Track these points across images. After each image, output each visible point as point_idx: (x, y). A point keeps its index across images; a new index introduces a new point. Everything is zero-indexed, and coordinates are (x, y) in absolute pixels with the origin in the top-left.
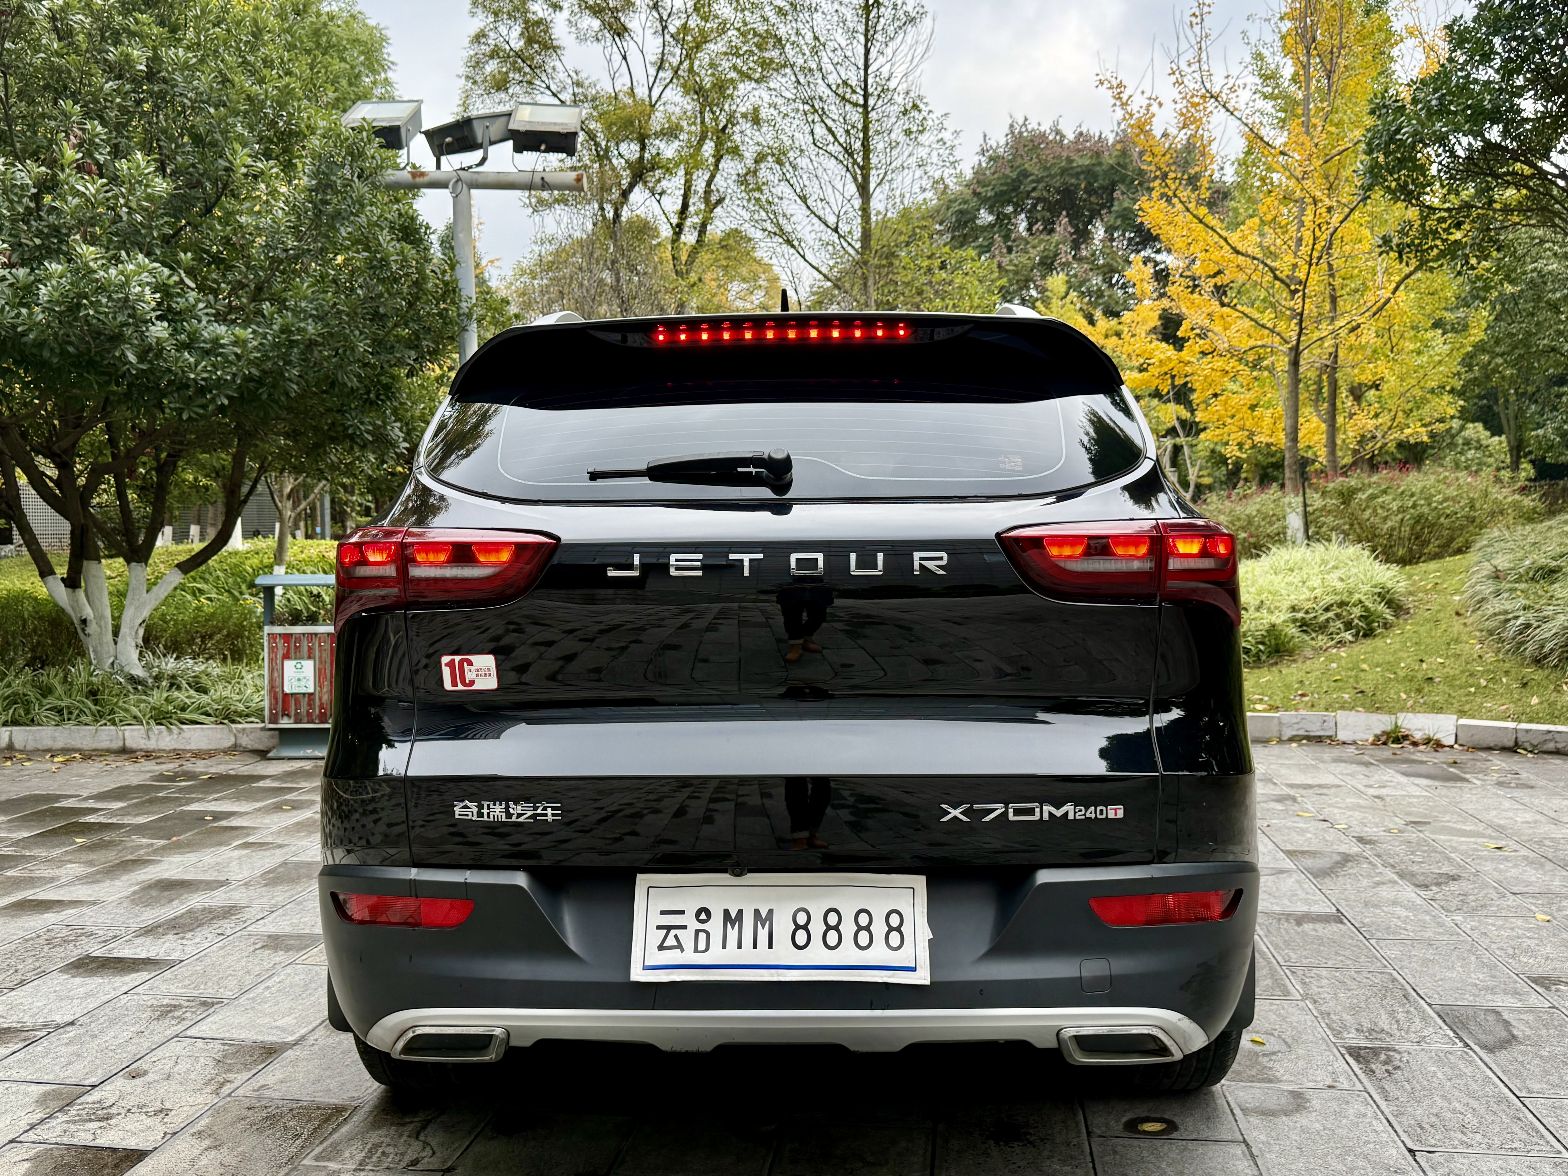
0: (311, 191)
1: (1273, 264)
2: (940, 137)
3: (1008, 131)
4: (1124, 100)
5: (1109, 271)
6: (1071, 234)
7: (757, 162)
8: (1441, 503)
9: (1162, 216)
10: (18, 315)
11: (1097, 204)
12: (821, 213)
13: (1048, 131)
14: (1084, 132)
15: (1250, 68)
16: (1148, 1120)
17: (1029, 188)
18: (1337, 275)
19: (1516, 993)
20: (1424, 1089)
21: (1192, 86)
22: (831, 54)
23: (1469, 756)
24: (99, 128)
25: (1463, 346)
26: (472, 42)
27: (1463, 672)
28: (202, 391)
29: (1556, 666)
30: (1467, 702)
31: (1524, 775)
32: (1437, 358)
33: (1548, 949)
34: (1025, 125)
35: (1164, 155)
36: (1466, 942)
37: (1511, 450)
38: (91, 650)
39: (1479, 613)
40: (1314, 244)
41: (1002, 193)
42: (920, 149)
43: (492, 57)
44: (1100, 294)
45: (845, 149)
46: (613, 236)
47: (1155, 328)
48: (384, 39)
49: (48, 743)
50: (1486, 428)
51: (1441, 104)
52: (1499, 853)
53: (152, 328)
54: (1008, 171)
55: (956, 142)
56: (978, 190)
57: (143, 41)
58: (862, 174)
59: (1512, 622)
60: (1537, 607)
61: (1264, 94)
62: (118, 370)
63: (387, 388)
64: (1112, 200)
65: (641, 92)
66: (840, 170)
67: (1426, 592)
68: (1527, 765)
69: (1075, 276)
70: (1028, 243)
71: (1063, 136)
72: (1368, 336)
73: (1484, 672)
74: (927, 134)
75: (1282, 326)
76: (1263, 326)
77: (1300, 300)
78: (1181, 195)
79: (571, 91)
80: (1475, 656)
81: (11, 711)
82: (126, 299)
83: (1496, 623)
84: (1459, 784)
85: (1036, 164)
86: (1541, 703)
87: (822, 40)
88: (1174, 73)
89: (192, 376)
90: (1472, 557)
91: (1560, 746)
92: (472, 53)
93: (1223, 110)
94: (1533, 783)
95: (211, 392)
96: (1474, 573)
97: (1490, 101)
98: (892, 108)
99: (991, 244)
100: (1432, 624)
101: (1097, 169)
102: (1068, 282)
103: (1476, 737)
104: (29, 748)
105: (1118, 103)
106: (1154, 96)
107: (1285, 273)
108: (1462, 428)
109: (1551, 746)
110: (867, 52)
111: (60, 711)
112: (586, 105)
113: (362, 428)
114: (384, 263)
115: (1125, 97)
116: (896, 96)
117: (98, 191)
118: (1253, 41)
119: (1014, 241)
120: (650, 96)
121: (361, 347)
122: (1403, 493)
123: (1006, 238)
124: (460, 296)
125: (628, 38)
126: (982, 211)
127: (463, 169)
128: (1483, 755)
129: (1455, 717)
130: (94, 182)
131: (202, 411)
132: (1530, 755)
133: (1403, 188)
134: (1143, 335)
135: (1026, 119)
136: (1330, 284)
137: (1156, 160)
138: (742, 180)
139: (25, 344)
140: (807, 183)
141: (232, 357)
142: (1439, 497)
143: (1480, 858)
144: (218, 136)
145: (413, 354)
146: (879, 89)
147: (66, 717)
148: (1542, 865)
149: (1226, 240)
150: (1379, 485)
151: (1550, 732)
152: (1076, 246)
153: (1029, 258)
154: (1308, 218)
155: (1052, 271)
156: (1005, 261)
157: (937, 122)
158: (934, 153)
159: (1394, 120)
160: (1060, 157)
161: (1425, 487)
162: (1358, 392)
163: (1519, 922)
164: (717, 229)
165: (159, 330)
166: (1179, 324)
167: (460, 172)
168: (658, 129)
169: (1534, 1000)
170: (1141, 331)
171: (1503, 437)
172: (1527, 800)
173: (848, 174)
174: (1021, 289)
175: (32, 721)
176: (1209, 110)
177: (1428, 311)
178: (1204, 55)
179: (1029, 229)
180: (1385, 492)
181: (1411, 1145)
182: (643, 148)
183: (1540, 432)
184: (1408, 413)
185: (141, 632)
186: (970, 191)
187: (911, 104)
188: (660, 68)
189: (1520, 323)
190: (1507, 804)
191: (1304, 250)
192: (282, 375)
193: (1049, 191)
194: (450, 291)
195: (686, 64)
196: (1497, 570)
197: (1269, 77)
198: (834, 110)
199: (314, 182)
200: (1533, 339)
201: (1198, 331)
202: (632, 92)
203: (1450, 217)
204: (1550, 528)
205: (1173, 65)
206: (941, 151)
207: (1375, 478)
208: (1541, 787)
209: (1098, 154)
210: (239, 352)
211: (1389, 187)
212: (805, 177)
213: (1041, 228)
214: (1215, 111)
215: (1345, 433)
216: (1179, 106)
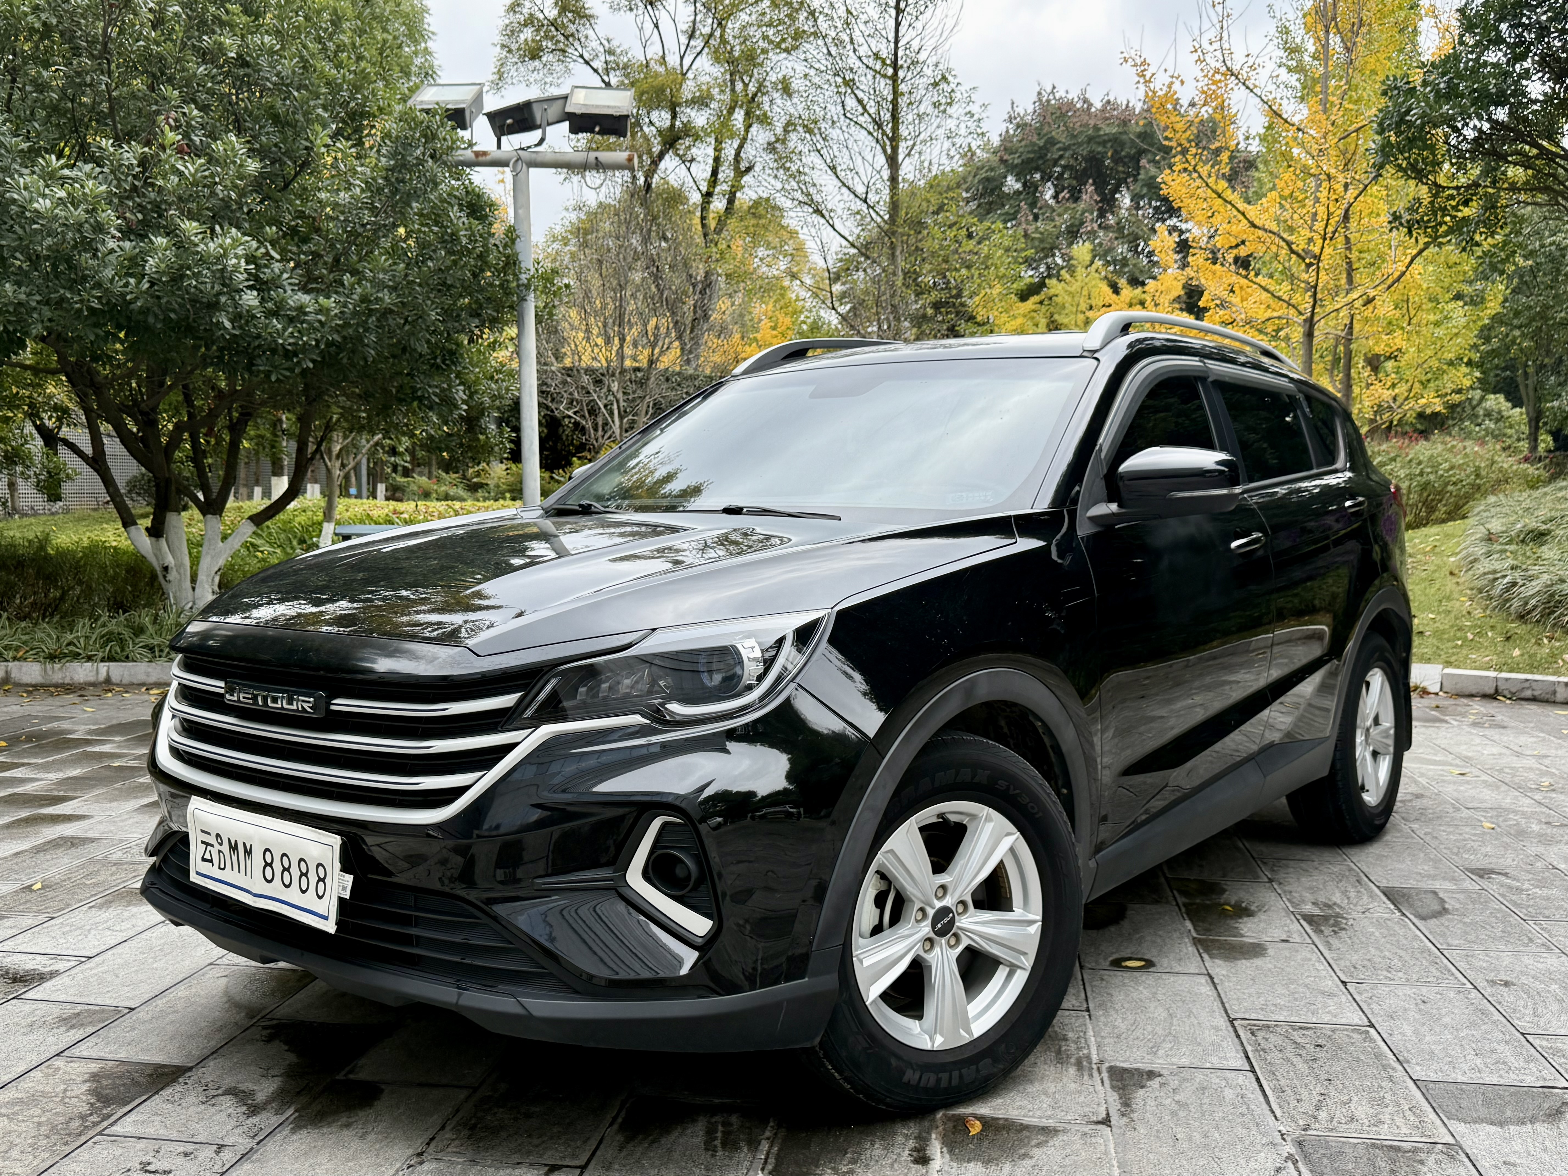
0: (387, 170)
1: (1289, 238)
2: (968, 109)
3: (1035, 98)
4: (1147, 78)
5: (1133, 240)
6: (1097, 202)
7: (786, 131)
8: (1447, 471)
9: (1184, 190)
10: (127, 285)
11: (1124, 172)
12: (850, 183)
13: (1076, 100)
14: (1112, 100)
15: (1276, 41)
16: (1130, 959)
17: (1056, 156)
18: (1354, 248)
19: (1453, 879)
20: (1362, 943)
21: (1214, 64)
22: (862, 27)
23: (1452, 702)
24: (195, 112)
25: (1479, 318)
26: (508, 11)
27: (1452, 626)
28: (288, 355)
29: (1538, 621)
30: (1453, 654)
31: (1499, 718)
32: (1455, 331)
33: (1488, 849)
34: (1052, 92)
35: (1184, 132)
36: (1418, 843)
37: (1530, 421)
38: (171, 595)
39: (1470, 572)
40: (1328, 220)
41: (1029, 161)
42: (949, 121)
43: (525, 25)
44: (1124, 262)
45: (874, 120)
46: (644, 203)
47: (1179, 297)
48: (425, 10)
49: (141, 677)
50: (1508, 399)
51: (1448, 87)
52: (1461, 778)
53: (244, 297)
54: (1035, 139)
55: (984, 115)
56: (1005, 158)
57: (231, 30)
58: (891, 145)
59: (1500, 581)
60: (1524, 567)
61: (1288, 67)
62: (213, 335)
63: (452, 353)
64: (1138, 168)
65: (673, 60)
66: (870, 141)
67: (1425, 554)
68: (1504, 710)
69: (1100, 244)
70: (1054, 211)
71: (1090, 105)
72: (1385, 307)
73: (1471, 627)
74: (955, 107)
75: (1297, 298)
76: (1280, 298)
77: (1314, 273)
78: (1200, 170)
79: (603, 59)
80: (1464, 613)
81: (108, 648)
82: (223, 271)
83: (1486, 582)
84: (1437, 725)
85: (1063, 131)
86: (1522, 655)
87: (855, 13)
88: (1196, 51)
89: (281, 341)
90: (1470, 521)
91: (1536, 693)
92: (507, 22)
93: (1243, 88)
94: (1506, 724)
95: (297, 356)
96: (1468, 535)
97: (1495, 85)
98: (921, 81)
99: (1017, 212)
100: (1427, 583)
101: (1124, 137)
102: (1093, 250)
103: (1459, 686)
104: (124, 682)
105: (1142, 80)
106: (1176, 75)
107: (1301, 247)
108: (1482, 399)
109: (1528, 693)
110: (898, 24)
111: (151, 649)
112: (618, 73)
113: (430, 390)
114: (454, 237)
115: (1148, 74)
116: (925, 69)
117: (197, 170)
118: (1278, 15)
119: (1040, 208)
120: (681, 65)
121: (433, 315)
122: (1411, 461)
123: (1033, 205)
124: (520, 268)
125: (660, 7)
126: (1009, 178)
127: (523, 149)
128: (1465, 701)
129: (1441, 666)
130: (193, 163)
131: (288, 374)
132: (1508, 702)
133: (1413, 167)
134: (1167, 305)
135: (1054, 88)
136: (1347, 257)
137: (1178, 135)
138: (771, 148)
139: (132, 311)
140: (837, 154)
141: (317, 324)
142: (1446, 465)
143: (1444, 781)
144: (300, 117)
145: (476, 322)
146: (909, 61)
147: (157, 654)
148: (1498, 788)
149: (1243, 214)
150: (1388, 453)
151: (1527, 680)
152: (1102, 214)
153: (1055, 226)
154: (1323, 195)
155: (1076, 237)
156: (1031, 229)
157: (966, 95)
158: (963, 126)
159: (1404, 102)
160: (1087, 125)
161: (1432, 456)
162: (1375, 363)
163: (1467, 829)
164: (745, 197)
165: (250, 299)
166: (1201, 294)
167: (520, 152)
168: (690, 97)
169: (1468, 884)
170: (1165, 300)
171: (1524, 410)
172: (1496, 737)
173: (878, 147)
174: (1046, 257)
175: (127, 657)
176: (1230, 87)
177: (1446, 285)
178: (1225, 35)
179: (1055, 197)
180: (1394, 459)
181: (1344, 979)
182: (674, 116)
183: (1556, 404)
184: (1424, 384)
185: (217, 579)
186: (997, 159)
187: (940, 77)
188: (691, 36)
189: (1537, 296)
190: (1478, 740)
191: (1319, 226)
192: (362, 341)
193: (1076, 159)
194: (511, 263)
195: (718, 33)
196: (1490, 533)
197: (1293, 50)
198: (865, 81)
199: (392, 162)
200: (1550, 313)
201: (1218, 302)
202: (663, 60)
203: (1459, 194)
204: (1546, 494)
205: (1195, 43)
206: (969, 124)
207: (1384, 447)
208: (1513, 728)
209: (1125, 123)
210: (323, 319)
211: (1400, 166)
212: (835, 147)
213: (1067, 196)
214: (1236, 88)
215: (1360, 403)
216: (1200, 84)
